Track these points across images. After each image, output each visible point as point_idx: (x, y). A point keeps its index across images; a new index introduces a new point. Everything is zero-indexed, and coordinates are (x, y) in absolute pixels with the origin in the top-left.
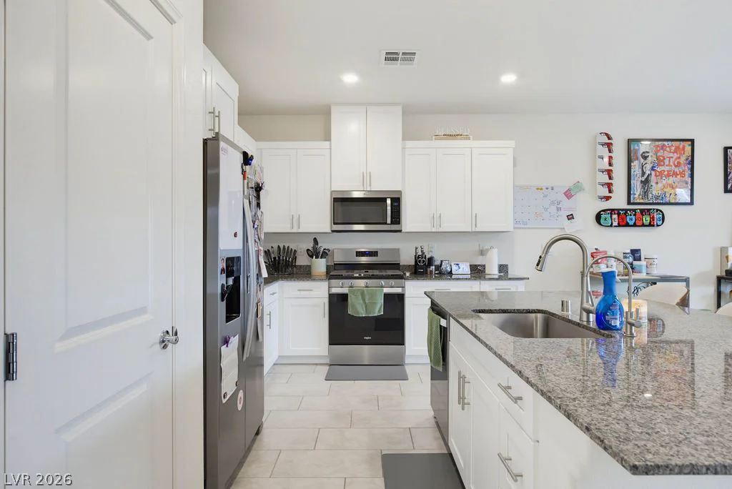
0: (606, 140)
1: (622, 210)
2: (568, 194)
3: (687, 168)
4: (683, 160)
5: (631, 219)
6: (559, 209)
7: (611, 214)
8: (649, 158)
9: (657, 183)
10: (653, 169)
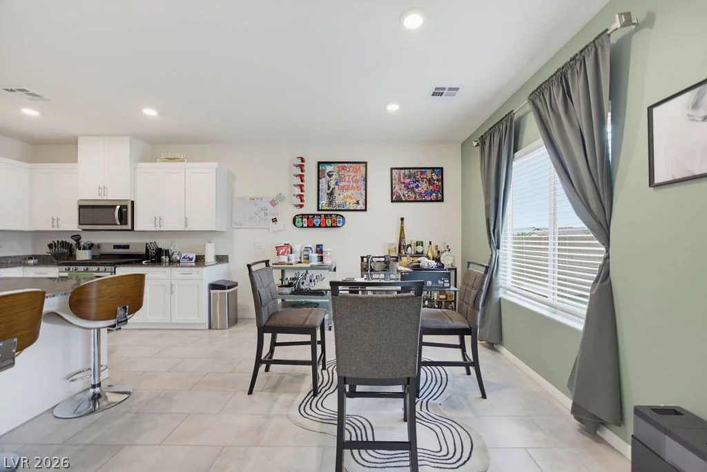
0: (299, 162)
1: (311, 215)
2: (273, 203)
3: (362, 184)
4: (358, 177)
5: (317, 221)
6: (266, 214)
7: (302, 218)
8: (334, 176)
9: (339, 195)
10: (336, 184)
